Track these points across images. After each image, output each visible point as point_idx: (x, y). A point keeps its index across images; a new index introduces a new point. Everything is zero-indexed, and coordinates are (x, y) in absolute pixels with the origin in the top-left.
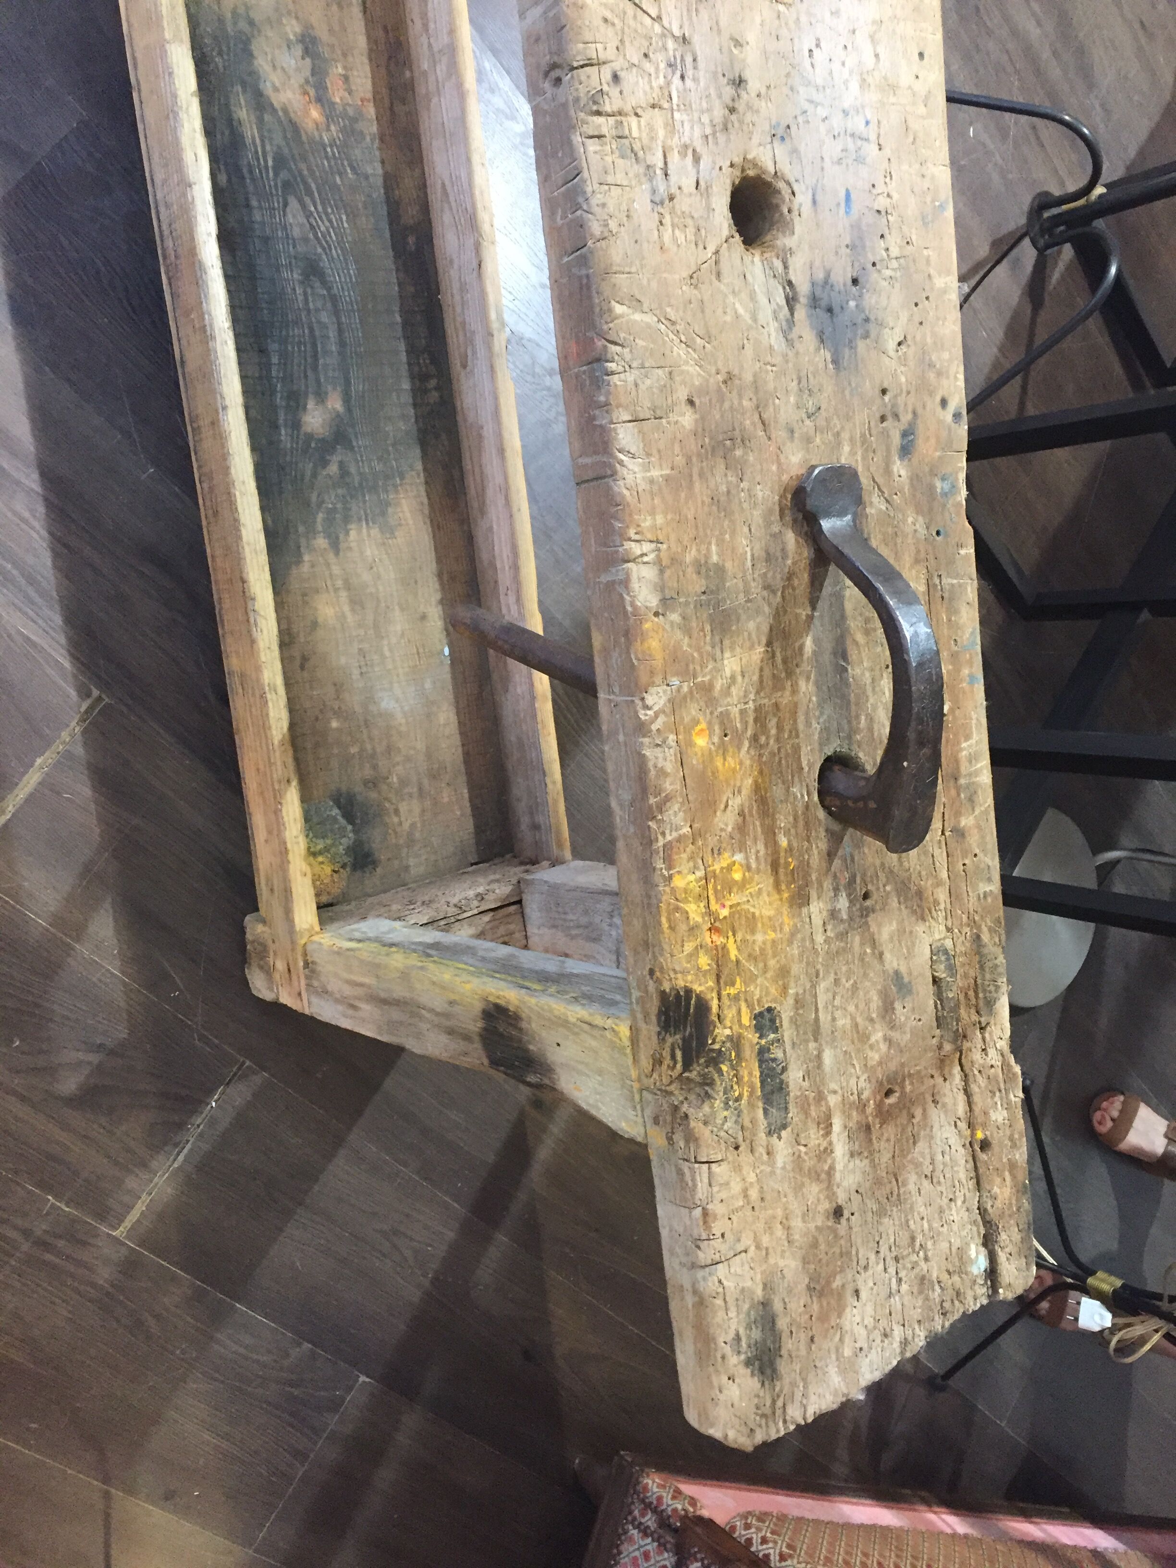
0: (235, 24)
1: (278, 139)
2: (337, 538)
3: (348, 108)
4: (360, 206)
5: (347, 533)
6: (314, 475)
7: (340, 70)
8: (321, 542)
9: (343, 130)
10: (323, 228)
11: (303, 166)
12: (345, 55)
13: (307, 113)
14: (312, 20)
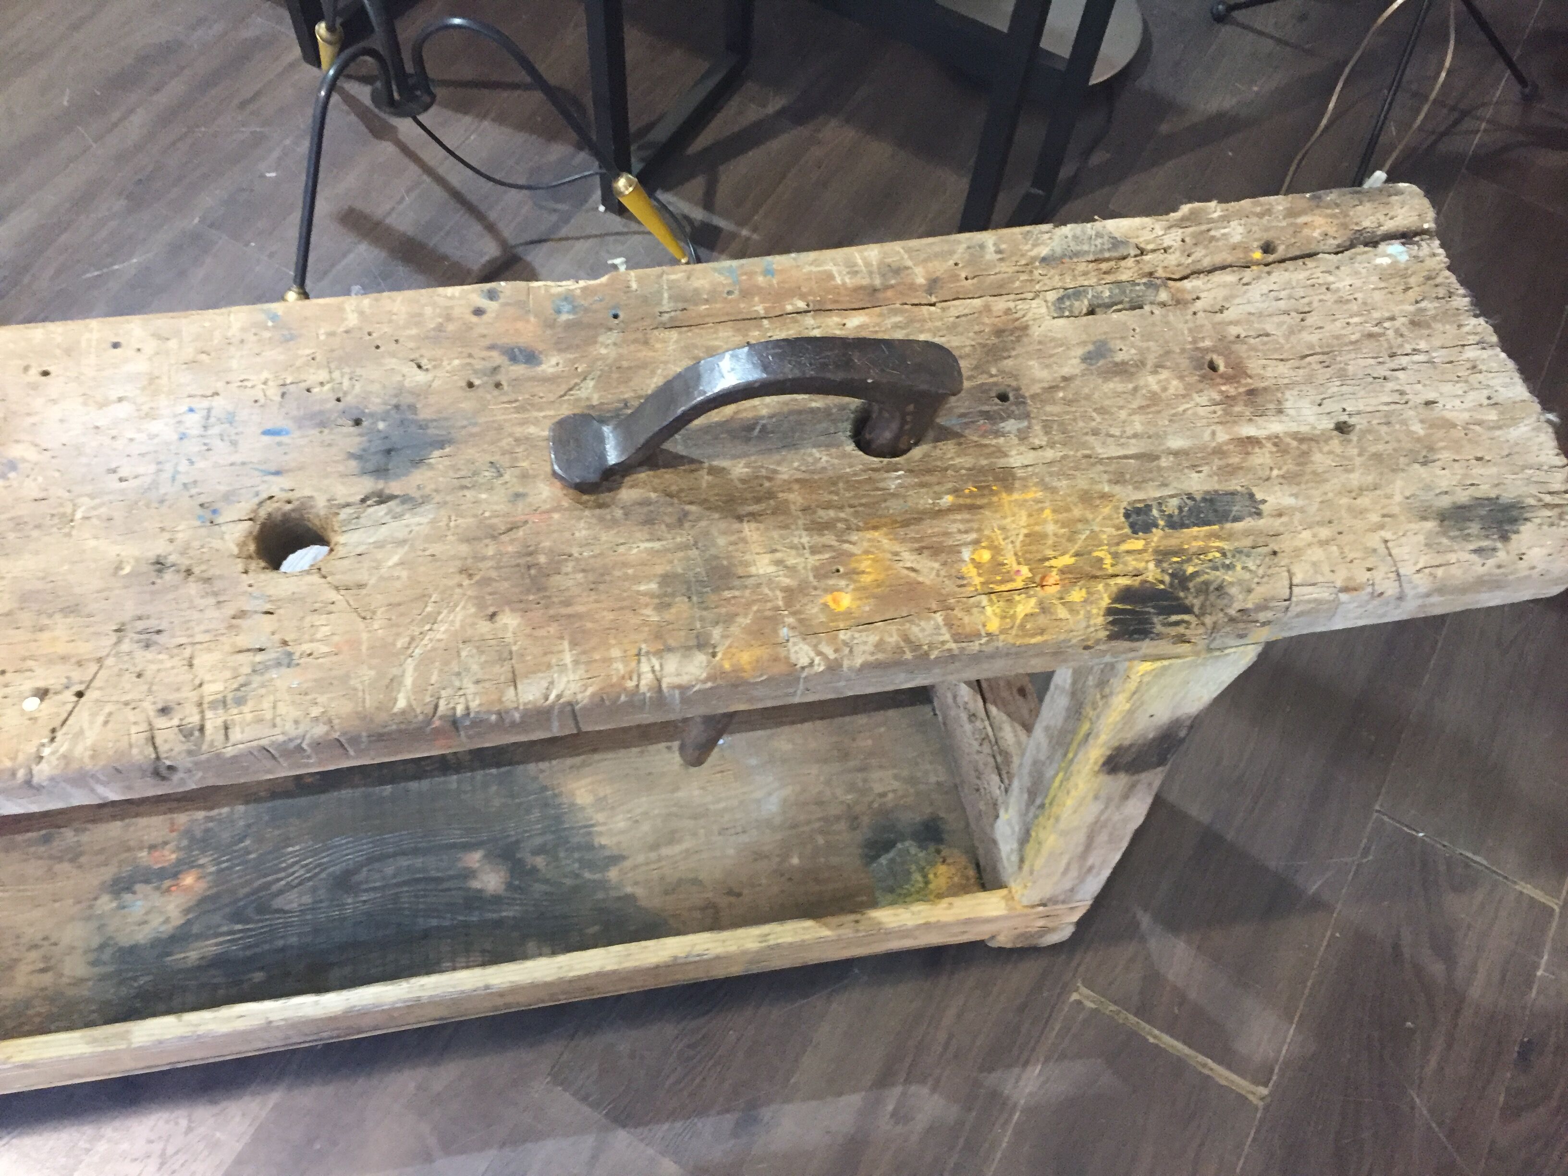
0: (105, 963)
1: (217, 918)
2: (609, 857)
3: (182, 845)
4: (277, 832)
5: (603, 847)
6: (547, 881)
7: (144, 853)
8: (613, 874)
9: (203, 851)
10: (302, 872)
11: (242, 892)
12: (129, 849)
13: (188, 889)
14: (96, 882)
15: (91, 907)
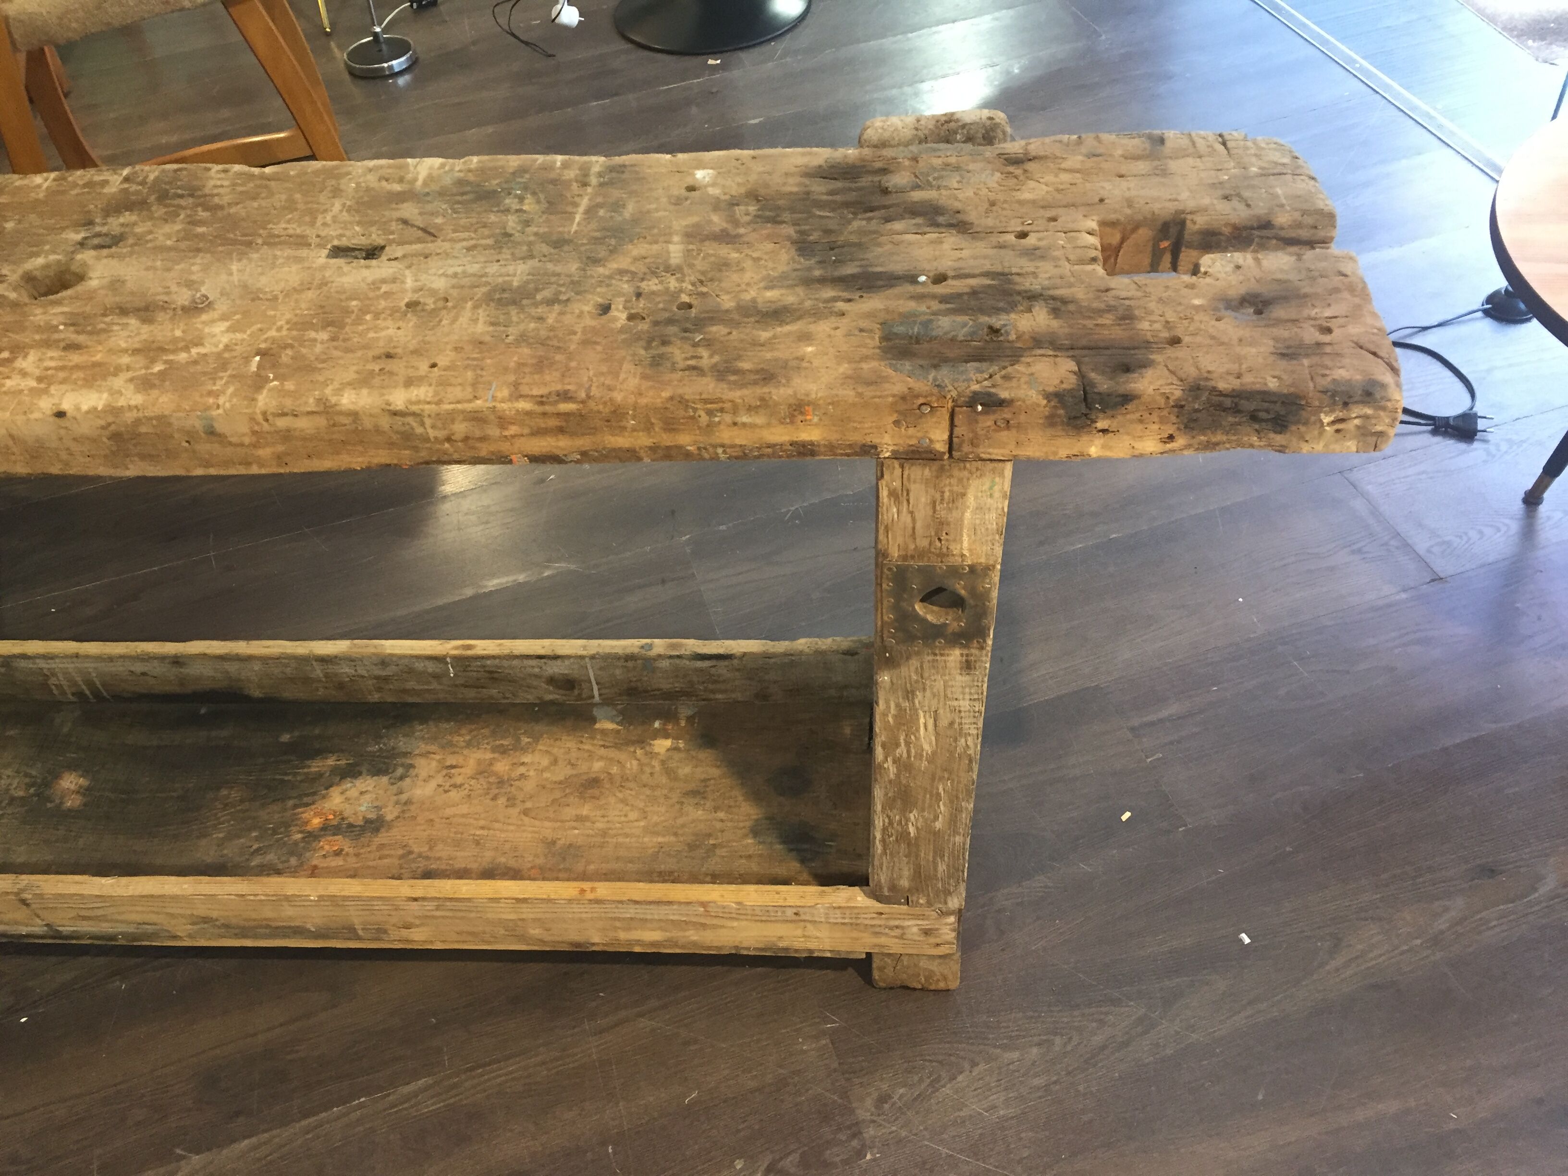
3: (312, 852)
7: (346, 850)
13: (318, 815)
14: (394, 832)
15: (403, 812)
